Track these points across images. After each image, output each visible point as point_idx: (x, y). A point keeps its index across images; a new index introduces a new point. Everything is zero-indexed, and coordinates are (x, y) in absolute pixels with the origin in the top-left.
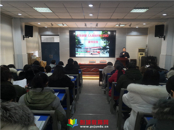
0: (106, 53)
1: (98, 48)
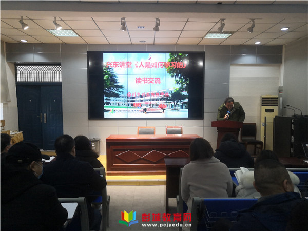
1: (160, 96)
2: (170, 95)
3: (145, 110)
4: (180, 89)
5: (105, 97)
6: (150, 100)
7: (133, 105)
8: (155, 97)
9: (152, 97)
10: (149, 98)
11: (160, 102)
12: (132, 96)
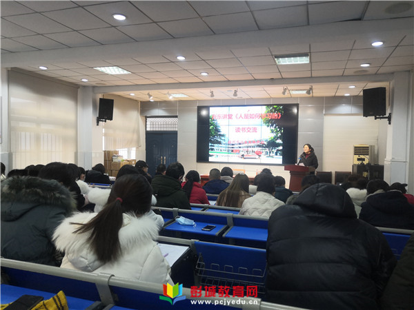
1: (256, 144)
2: (266, 143)
3: (243, 155)
4: (274, 138)
5: (210, 144)
6: (248, 147)
7: (232, 151)
8: (252, 144)
9: (250, 145)
10: (247, 145)
11: (256, 149)
12: (232, 143)
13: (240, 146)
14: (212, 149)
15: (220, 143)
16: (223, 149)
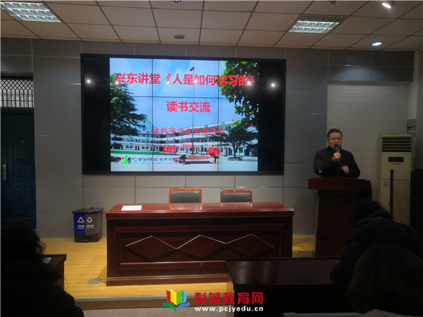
0: (247, 154)
1: (210, 134)
2: (227, 132)
3: (183, 157)
4: (243, 123)
5: (112, 136)
6: (192, 140)
8: (201, 136)
9: (196, 136)
10: (190, 136)
11: (210, 144)
12: (160, 132)
13: (177, 138)
14: (118, 146)
15: (134, 132)
16: (141, 144)
